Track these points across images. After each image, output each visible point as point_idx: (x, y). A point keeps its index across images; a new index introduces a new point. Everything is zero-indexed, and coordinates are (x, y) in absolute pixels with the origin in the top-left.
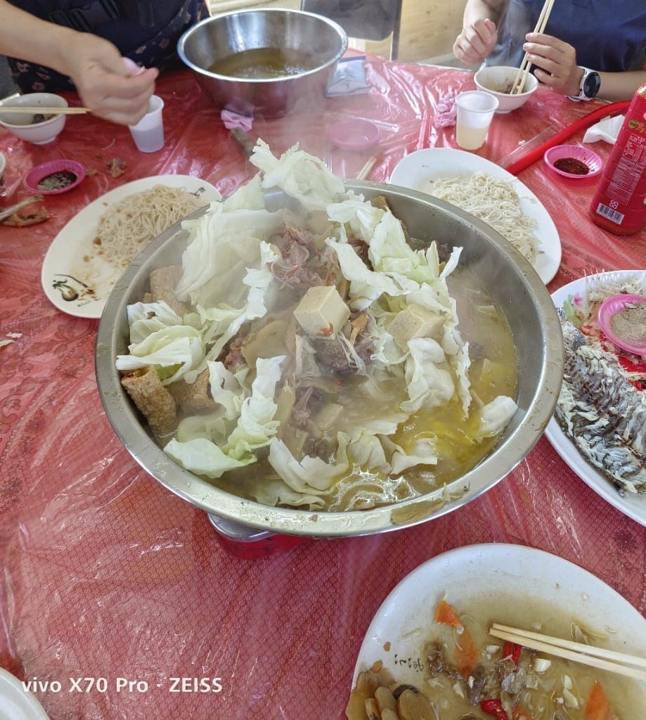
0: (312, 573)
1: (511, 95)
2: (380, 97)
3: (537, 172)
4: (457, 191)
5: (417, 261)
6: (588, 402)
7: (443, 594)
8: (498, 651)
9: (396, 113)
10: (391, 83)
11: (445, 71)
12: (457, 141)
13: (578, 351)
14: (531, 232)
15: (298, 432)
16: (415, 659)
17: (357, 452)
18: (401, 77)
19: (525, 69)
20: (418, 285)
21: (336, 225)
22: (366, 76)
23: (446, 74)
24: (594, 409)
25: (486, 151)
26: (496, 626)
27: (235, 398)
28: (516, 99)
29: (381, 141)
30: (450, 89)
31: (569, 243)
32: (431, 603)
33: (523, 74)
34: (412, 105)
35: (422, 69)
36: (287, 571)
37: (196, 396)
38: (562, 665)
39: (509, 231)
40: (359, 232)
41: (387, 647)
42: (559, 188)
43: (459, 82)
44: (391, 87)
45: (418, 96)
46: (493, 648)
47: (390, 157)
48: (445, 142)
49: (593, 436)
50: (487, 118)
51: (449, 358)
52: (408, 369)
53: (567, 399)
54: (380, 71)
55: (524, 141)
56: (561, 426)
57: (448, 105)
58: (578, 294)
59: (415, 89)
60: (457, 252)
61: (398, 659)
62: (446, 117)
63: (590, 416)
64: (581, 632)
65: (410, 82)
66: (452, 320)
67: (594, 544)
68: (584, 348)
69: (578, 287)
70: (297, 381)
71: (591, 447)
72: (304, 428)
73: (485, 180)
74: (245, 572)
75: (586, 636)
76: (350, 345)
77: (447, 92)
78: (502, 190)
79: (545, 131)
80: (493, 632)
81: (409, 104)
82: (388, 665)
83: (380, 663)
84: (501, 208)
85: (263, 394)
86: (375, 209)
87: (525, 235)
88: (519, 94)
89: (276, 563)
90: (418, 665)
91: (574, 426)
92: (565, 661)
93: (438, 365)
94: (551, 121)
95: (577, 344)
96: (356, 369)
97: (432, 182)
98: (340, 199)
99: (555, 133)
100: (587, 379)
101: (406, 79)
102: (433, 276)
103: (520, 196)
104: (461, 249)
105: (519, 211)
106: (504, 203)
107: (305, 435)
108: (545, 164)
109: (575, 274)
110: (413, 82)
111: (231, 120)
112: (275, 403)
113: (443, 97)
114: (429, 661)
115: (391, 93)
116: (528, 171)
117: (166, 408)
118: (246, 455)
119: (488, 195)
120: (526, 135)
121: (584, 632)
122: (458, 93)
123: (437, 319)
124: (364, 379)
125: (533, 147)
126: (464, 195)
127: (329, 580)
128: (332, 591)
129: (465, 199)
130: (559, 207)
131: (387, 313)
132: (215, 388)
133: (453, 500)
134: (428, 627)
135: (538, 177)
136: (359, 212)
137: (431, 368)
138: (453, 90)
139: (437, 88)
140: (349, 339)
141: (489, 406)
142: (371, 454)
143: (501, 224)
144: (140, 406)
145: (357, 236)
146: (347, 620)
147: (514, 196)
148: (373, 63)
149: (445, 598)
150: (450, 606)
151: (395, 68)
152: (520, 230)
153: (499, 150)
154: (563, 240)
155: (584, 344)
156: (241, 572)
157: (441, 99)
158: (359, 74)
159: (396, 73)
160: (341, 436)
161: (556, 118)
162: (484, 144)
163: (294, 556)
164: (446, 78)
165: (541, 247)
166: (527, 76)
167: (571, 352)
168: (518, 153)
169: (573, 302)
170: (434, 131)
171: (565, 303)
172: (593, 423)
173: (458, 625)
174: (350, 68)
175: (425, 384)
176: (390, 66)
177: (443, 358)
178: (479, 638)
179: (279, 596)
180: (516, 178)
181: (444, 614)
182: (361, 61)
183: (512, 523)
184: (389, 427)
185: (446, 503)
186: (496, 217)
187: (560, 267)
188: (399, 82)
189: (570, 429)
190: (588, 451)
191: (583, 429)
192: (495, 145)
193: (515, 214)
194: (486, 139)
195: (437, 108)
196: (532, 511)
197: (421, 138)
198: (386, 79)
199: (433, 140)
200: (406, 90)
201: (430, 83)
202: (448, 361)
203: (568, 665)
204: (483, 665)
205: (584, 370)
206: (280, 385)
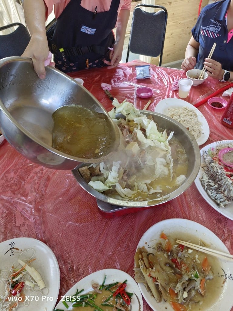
0: (126, 224)
1: (198, 80)
2: (153, 79)
3: (205, 106)
4: (177, 113)
5: (160, 135)
6: (212, 180)
7: (163, 231)
8: (178, 246)
9: (159, 85)
10: (158, 74)
11: (177, 70)
12: (179, 95)
13: (211, 165)
14: (200, 127)
15: (124, 182)
16: (154, 247)
17: (140, 188)
18: (162, 72)
19: (204, 70)
20: (160, 143)
21: (137, 124)
22: (149, 72)
23: (177, 71)
24: (214, 182)
25: (188, 99)
26: (177, 240)
27: (107, 172)
28: (200, 81)
29: (153, 95)
30: (178, 77)
31: (213, 130)
32: (159, 233)
33: (203, 72)
34: (164, 82)
35: (169, 69)
36: (119, 223)
37: (96, 171)
38: (196, 252)
39: (193, 126)
40: (143, 126)
41: (146, 243)
42: (211, 112)
43: (181, 74)
44: (158, 76)
45: (167, 79)
46: (176, 246)
47: (156, 100)
48: (175, 96)
49: (212, 190)
50: (189, 88)
51: (168, 163)
52: (156, 166)
53: (206, 179)
54: (154, 70)
55: (201, 96)
56: (203, 187)
57: (176, 83)
58: (213, 147)
59: (166, 77)
60: (172, 133)
61: (149, 247)
62: (175, 87)
63: (212, 184)
64: (202, 244)
65: (164, 74)
66: (169, 153)
67: (209, 221)
68: (213, 164)
69: (214, 145)
70: (124, 169)
71: (212, 193)
72: (125, 181)
73: (186, 109)
74: (107, 222)
75: (204, 245)
76: (140, 159)
77: (177, 78)
78: (192, 112)
79: (209, 92)
80: (176, 242)
81: (163, 82)
82: (146, 247)
83: (144, 247)
84: (191, 118)
85: (115, 171)
86: (148, 120)
87: (198, 128)
88: (201, 80)
89: (116, 220)
90: (154, 249)
91: (207, 187)
92: (197, 251)
93: (165, 166)
94: (212, 88)
95: (211, 163)
96: (141, 166)
97: (169, 109)
98: (139, 116)
99: (212, 93)
100: (212, 173)
101: (163, 73)
102: (165, 140)
103: (198, 115)
104: (174, 132)
105: (196, 120)
106: (192, 117)
107: (126, 183)
108: (208, 104)
109: (214, 141)
110: (165, 74)
111: (105, 87)
112: (118, 173)
113: (175, 80)
114: (158, 248)
115: (158, 78)
116: (202, 106)
117: (88, 174)
118: (110, 187)
119: (187, 114)
120: (202, 93)
121: (203, 244)
122: (181, 78)
123: (165, 153)
124: (143, 169)
125: (204, 97)
126: (179, 114)
127: (130, 226)
128: (131, 229)
129: (179, 115)
130: (211, 118)
131: (151, 151)
132: (102, 169)
133: (165, 200)
134: (158, 239)
135: (205, 108)
136: (143, 121)
137: (162, 166)
138: (179, 78)
139: (173, 76)
140: (139, 157)
141: (178, 177)
142: (144, 188)
143: (190, 124)
144: (81, 173)
145: (143, 128)
146: (135, 237)
147: (195, 114)
148: (152, 68)
149: (164, 232)
150: (165, 234)
151: (160, 69)
152: (196, 126)
153: (192, 99)
154: (211, 130)
155: (213, 162)
156: (106, 222)
157: (174, 80)
158: (147, 71)
159: (160, 71)
160: (136, 184)
161: (213, 87)
162: (188, 97)
163: (121, 219)
164: (177, 73)
165: (203, 132)
166: (204, 73)
167: (209, 165)
168: (200, 99)
169: (211, 149)
170: (171, 92)
171: (208, 150)
172: (213, 186)
173: (167, 239)
174: (144, 69)
175: (160, 170)
176: (158, 68)
177: (166, 164)
178: (172, 243)
179: (116, 229)
180: (197, 109)
181: (163, 236)
182: (148, 67)
183: (185, 214)
184: (149, 182)
185: (163, 201)
186: (189, 121)
187: (209, 138)
188: (161, 74)
189: (206, 188)
190: (210, 194)
191: (210, 188)
192: (191, 97)
193: (195, 121)
194: (189, 95)
195: (173, 84)
196: (192, 211)
197: (167, 94)
198: (156, 73)
199: (171, 95)
200: (163, 77)
201: (171, 74)
202: (167, 165)
203: (198, 252)
204: (173, 250)
205: (212, 170)
206: (119, 169)
